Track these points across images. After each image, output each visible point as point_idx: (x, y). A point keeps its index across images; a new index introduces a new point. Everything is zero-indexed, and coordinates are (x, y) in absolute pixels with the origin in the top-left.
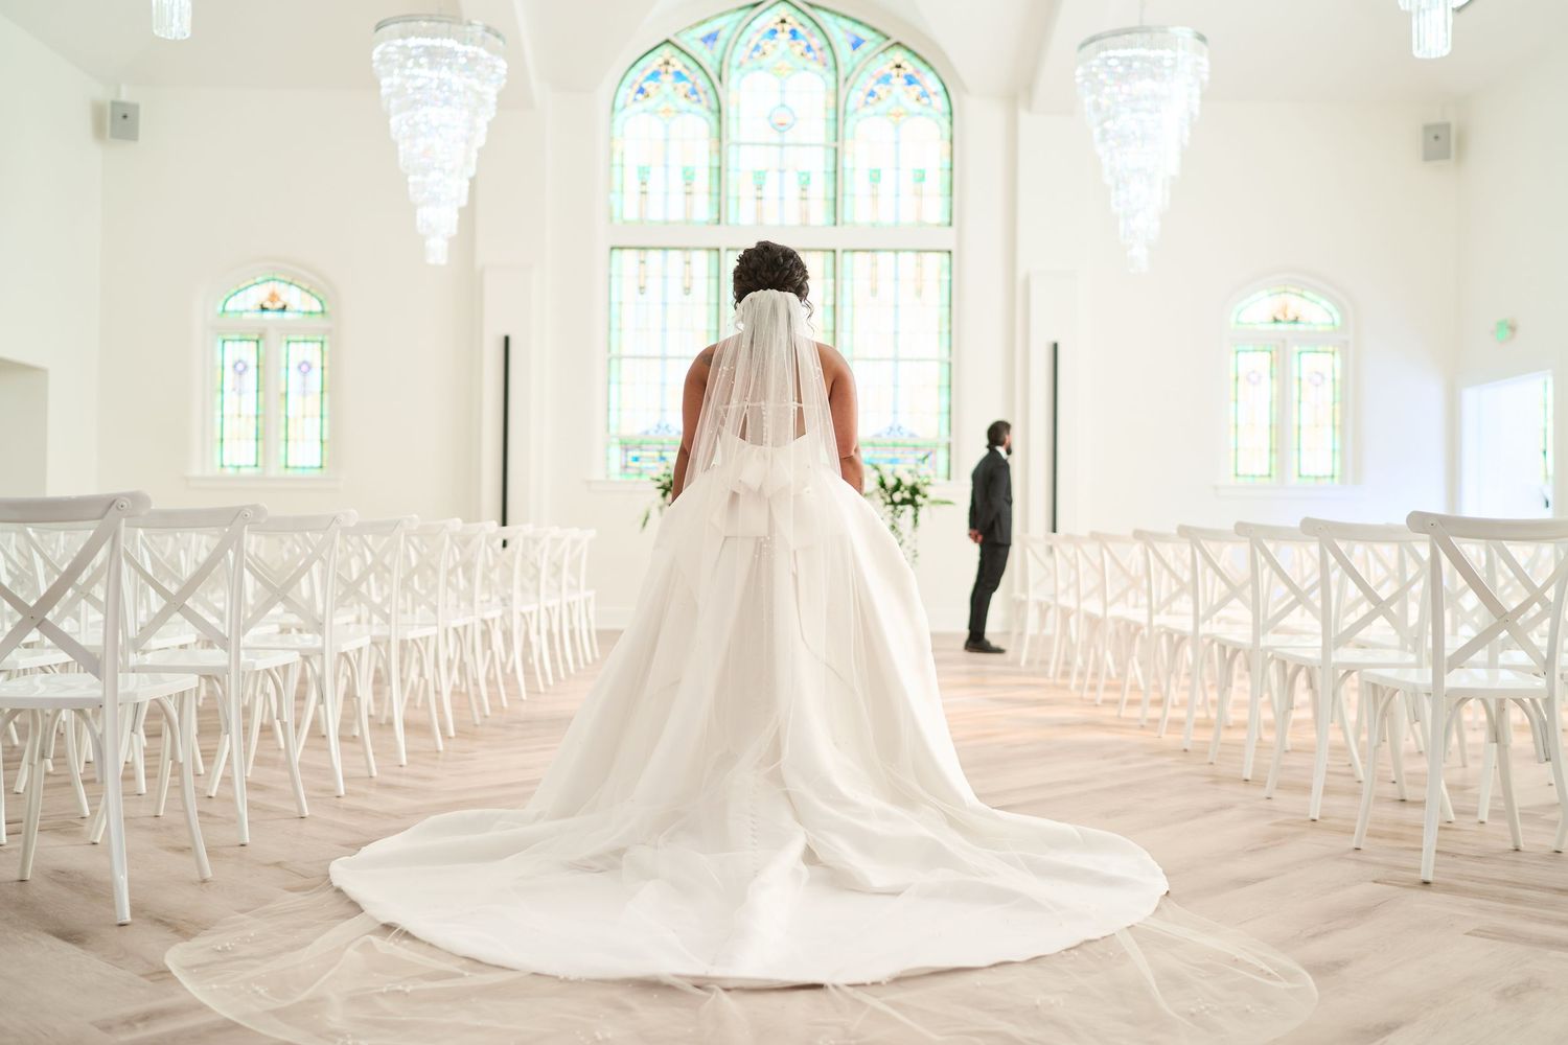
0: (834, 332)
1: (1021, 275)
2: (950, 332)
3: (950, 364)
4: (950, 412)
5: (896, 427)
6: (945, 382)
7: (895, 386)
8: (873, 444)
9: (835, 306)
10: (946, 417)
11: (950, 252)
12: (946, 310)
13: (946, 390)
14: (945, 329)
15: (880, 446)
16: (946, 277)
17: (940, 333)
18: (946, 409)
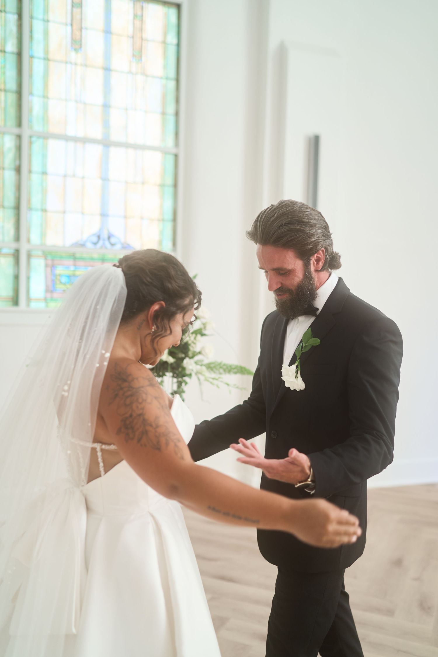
0: (19, 93)
1: (273, 43)
2: (177, 114)
3: (176, 156)
4: (175, 220)
5: (105, 235)
6: (170, 181)
7: (105, 179)
8: (74, 257)
9: (19, 54)
10: (169, 226)
11: (178, 6)
12: (172, 84)
13: (169, 191)
14: (171, 109)
15: (82, 259)
16: (172, 39)
17: (163, 113)
18: (169, 216)
